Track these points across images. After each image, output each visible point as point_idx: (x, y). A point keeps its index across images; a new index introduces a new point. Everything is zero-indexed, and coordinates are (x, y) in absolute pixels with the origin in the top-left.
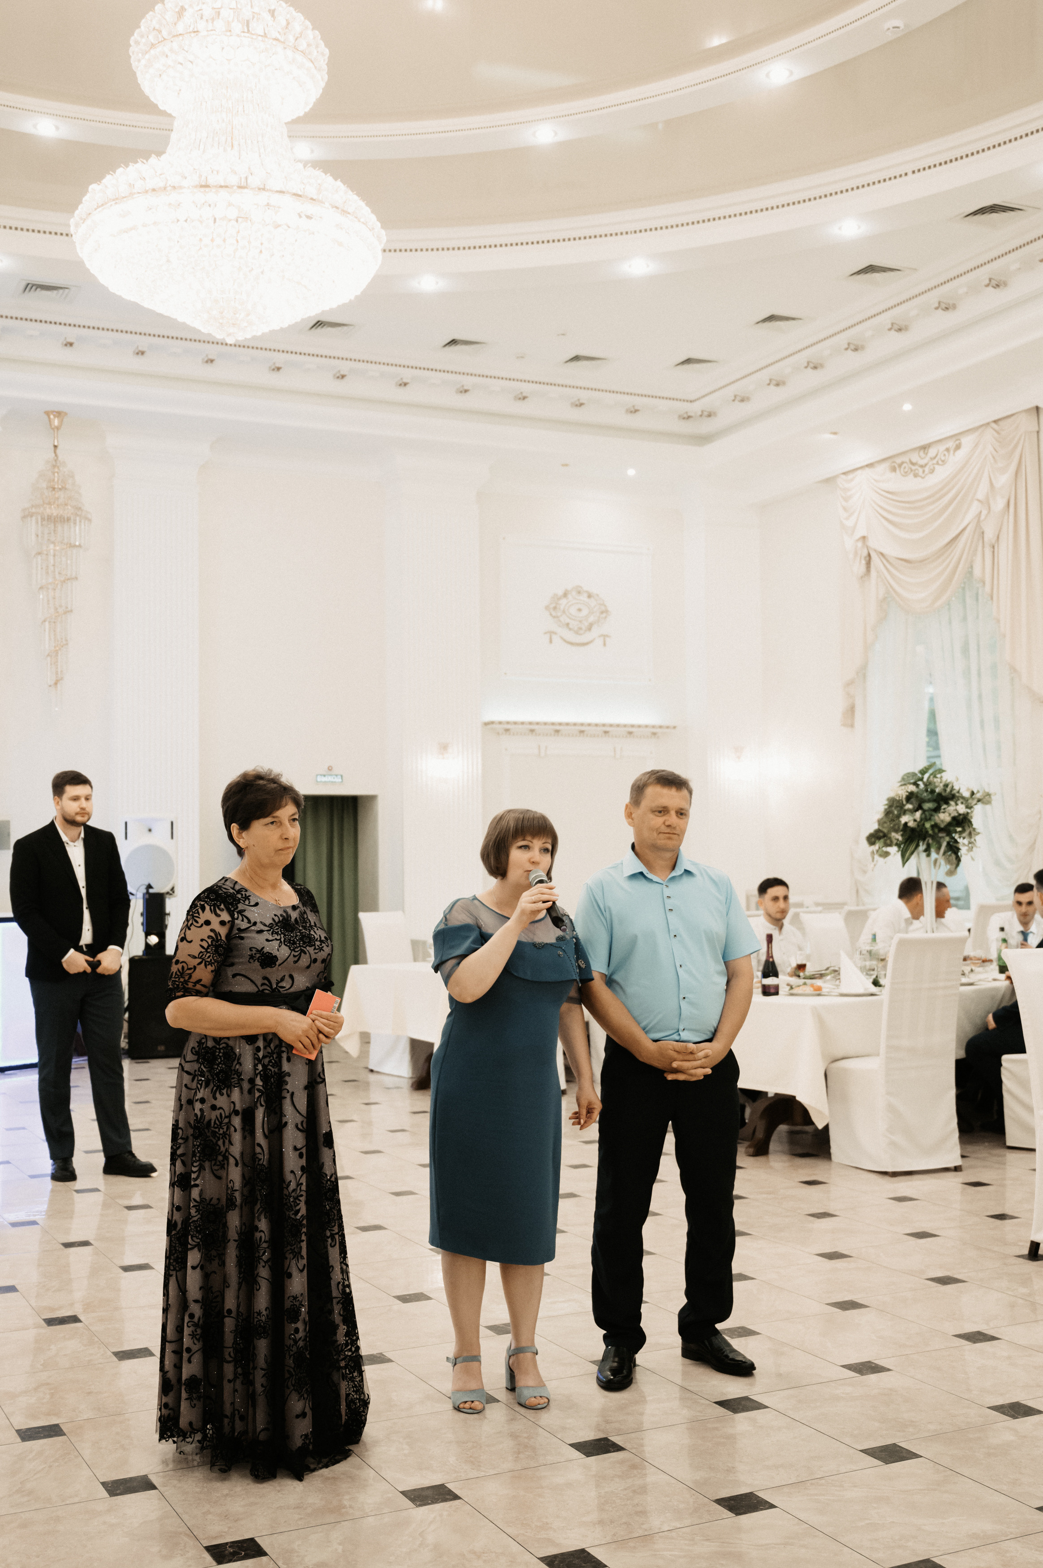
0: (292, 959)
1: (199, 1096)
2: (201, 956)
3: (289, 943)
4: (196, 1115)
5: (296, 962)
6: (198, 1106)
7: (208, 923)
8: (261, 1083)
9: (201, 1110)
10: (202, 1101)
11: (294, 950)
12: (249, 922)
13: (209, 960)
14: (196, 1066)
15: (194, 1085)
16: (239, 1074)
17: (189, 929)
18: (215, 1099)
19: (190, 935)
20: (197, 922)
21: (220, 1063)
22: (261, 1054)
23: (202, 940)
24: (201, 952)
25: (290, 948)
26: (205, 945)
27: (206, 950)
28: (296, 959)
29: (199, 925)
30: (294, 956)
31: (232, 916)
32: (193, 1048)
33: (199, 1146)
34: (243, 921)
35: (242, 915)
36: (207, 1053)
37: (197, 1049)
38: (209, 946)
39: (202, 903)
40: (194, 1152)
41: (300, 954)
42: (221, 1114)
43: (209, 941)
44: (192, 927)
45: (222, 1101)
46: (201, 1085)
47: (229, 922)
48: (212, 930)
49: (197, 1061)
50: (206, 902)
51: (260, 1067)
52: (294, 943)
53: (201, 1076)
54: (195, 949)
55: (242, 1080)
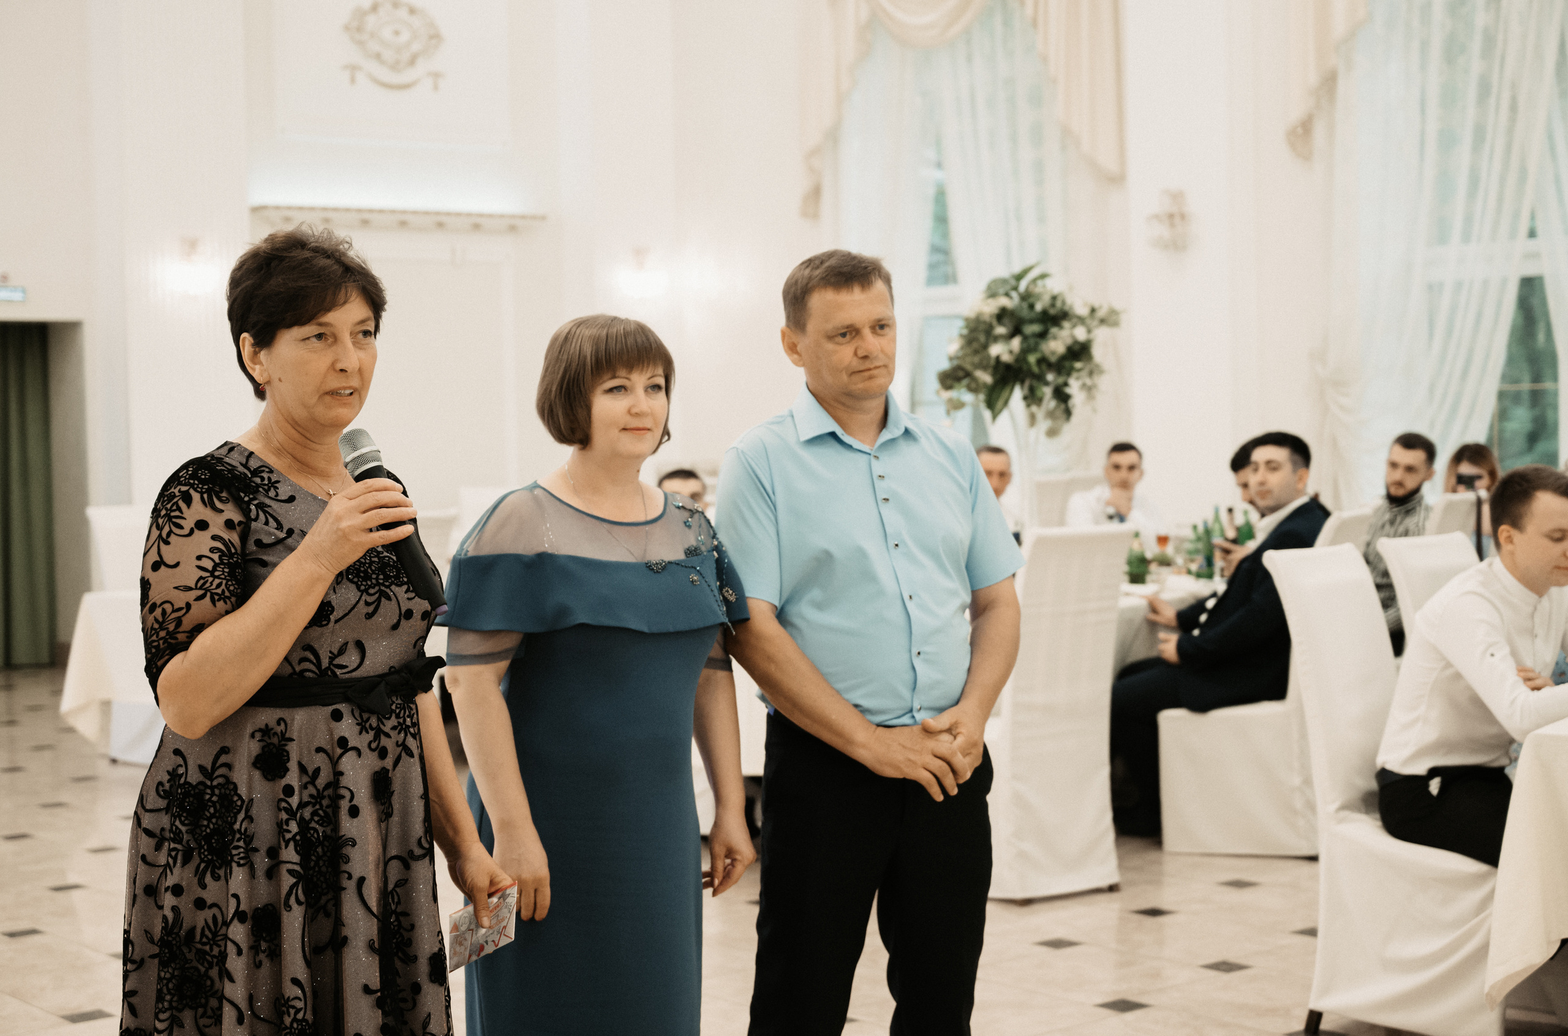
0: (362, 609)
1: (170, 881)
2: (201, 583)
3: (358, 576)
4: (165, 917)
5: (369, 616)
6: (169, 900)
7: (202, 525)
8: (296, 858)
9: (174, 909)
10: (177, 890)
11: (366, 591)
12: (280, 527)
13: (219, 591)
14: (165, 820)
15: (162, 858)
16: (249, 838)
17: (167, 543)
18: (203, 886)
19: (169, 554)
20: (181, 527)
21: (213, 816)
22: (294, 801)
23: (199, 558)
24: (201, 578)
25: (358, 588)
26: (208, 564)
27: (212, 573)
28: (371, 609)
29: (186, 531)
30: (367, 604)
31: (246, 512)
32: (160, 784)
33: (169, 980)
34: (267, 523)
35: (265, 512)
36: (186, 794)
37: (167, 786)
38: (216, 565)
39: (184, 488)
40: (159, 992)
41: (379, 600)
42: (214, 917)
43: (216, 557)
44: (173, 539)
45: (212, 891)
46: (175, 859)
47: (240, 523)
48: (215, 538)
49: (167, 810)
50: (192, 486)
51: (294, 827)
52: (367, 577)
53: (174, 840)
54: (189, 574)
55: (256, 850)
